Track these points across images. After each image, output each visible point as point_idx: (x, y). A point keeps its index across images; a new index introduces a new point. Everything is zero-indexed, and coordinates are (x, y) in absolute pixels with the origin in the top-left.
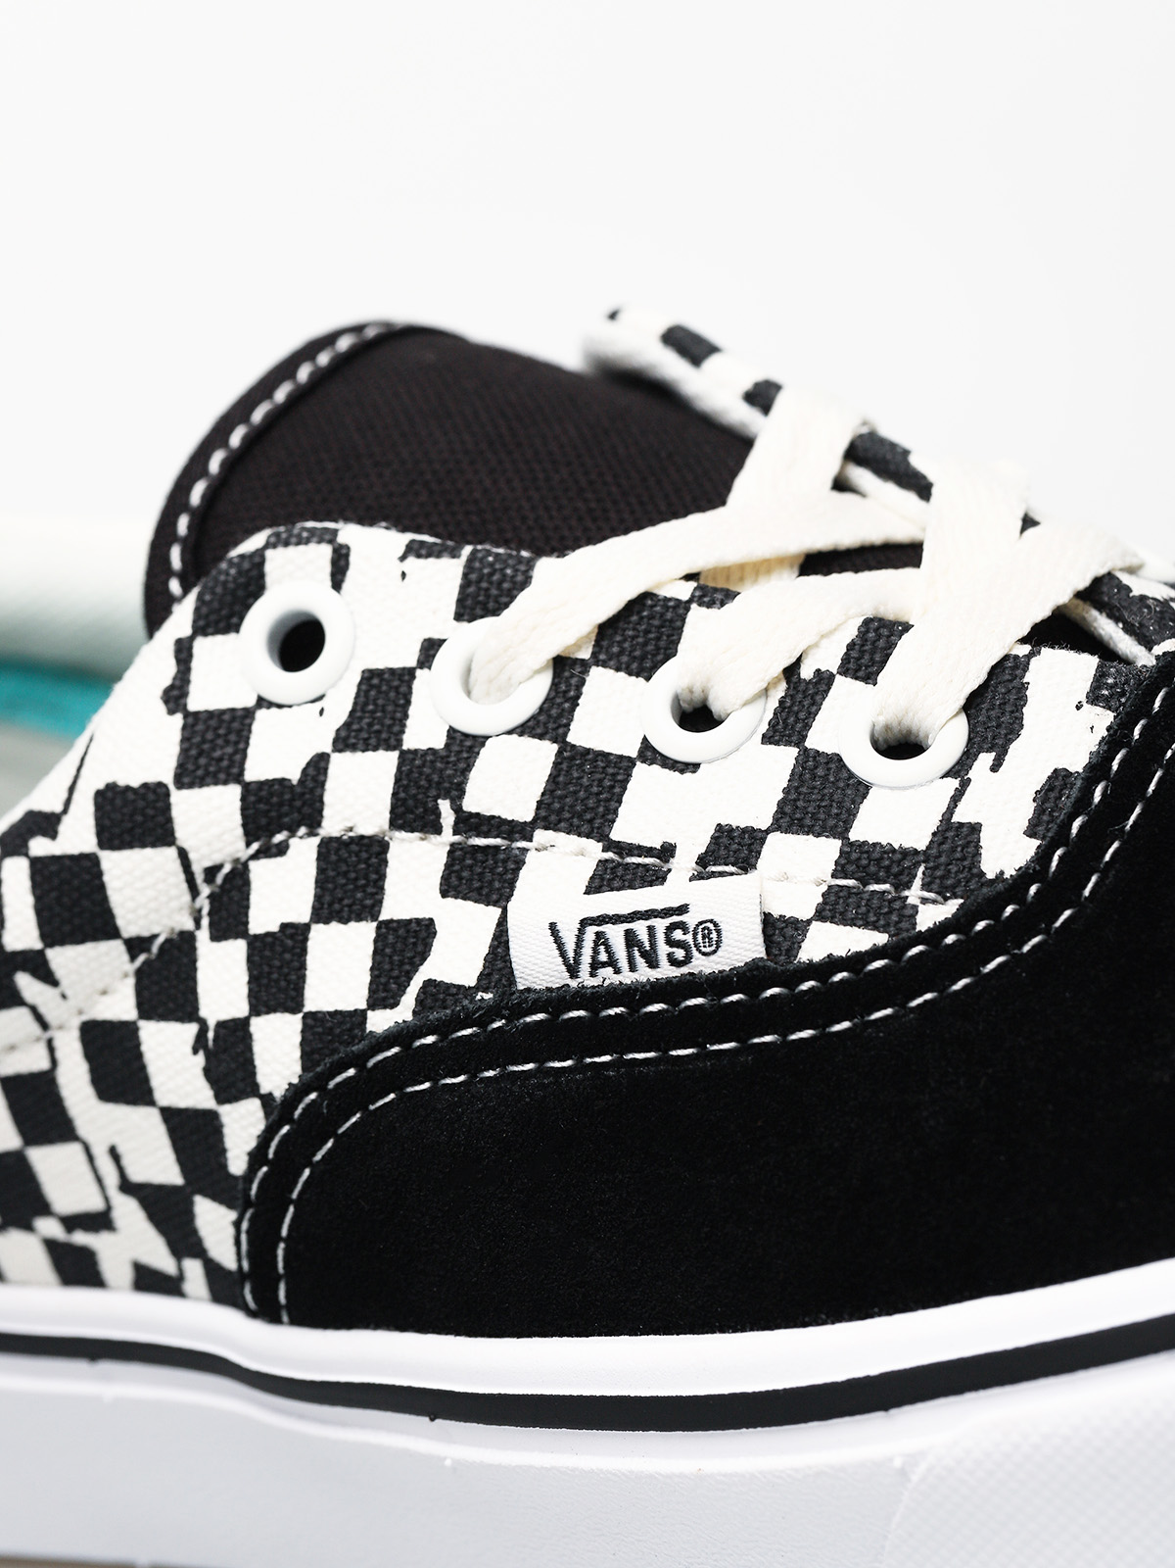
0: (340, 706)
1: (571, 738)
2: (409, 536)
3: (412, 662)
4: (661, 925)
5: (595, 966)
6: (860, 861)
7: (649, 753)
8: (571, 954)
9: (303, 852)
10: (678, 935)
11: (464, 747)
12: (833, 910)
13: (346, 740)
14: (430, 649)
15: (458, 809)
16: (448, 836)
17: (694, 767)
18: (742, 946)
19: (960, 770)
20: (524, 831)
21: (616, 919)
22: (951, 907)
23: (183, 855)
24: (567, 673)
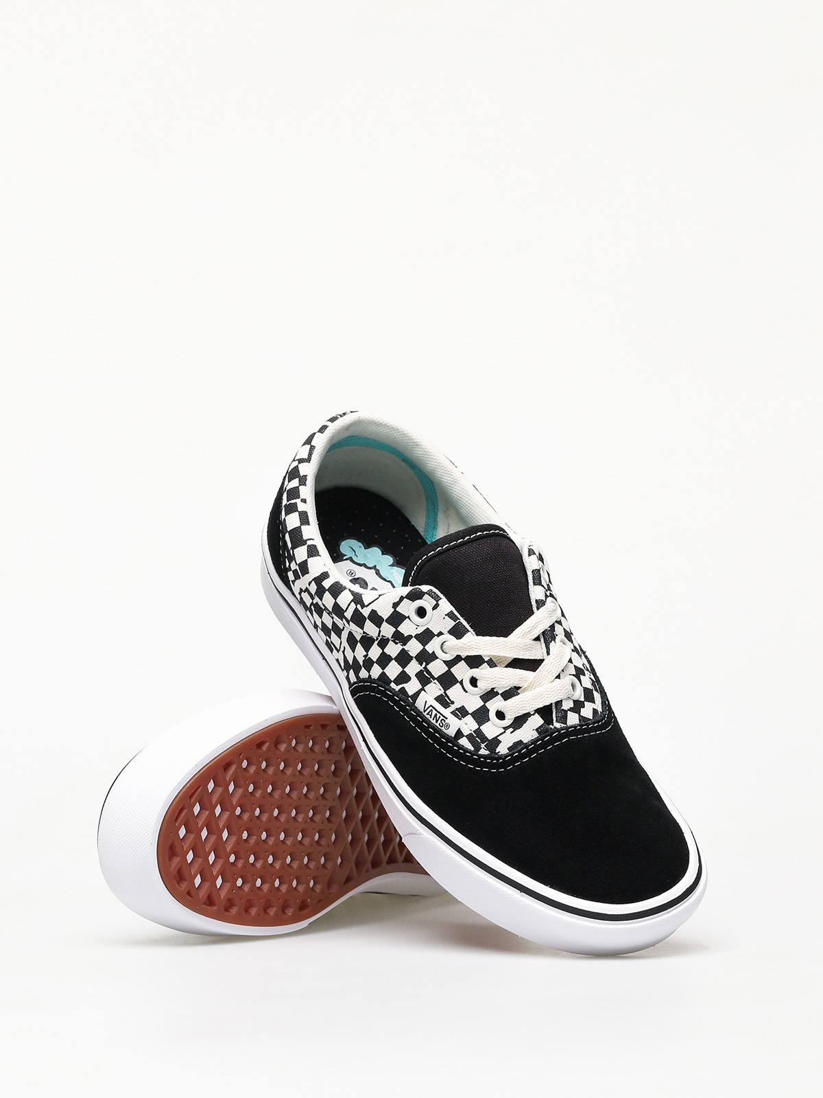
0: (420, 630)
1: (451, 670)
2: (454, 610)
3: (436, 634)
4: (442, 718)
5: (428, 714)
6: (478, 732)
7: (461, 683)
8: (426, 708)
9: (399, 647)
10: (443, 721)
11: (433, 657)
12: (470, 737)
13: (417, 637)
14: (440, 634)
15: (426, 666)
16: (422, 668)
17: (467, 692)
18: (451, 732)
19: (506, 728)
20: (434, 679)
21: (436, 710)
22: (487, 752)
23: (380, 631)
24: (458, 659)
